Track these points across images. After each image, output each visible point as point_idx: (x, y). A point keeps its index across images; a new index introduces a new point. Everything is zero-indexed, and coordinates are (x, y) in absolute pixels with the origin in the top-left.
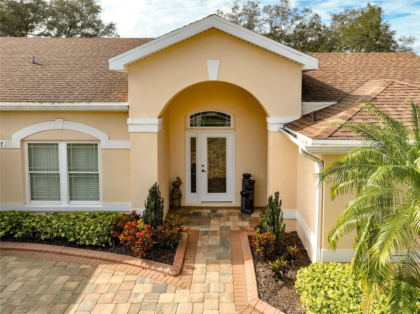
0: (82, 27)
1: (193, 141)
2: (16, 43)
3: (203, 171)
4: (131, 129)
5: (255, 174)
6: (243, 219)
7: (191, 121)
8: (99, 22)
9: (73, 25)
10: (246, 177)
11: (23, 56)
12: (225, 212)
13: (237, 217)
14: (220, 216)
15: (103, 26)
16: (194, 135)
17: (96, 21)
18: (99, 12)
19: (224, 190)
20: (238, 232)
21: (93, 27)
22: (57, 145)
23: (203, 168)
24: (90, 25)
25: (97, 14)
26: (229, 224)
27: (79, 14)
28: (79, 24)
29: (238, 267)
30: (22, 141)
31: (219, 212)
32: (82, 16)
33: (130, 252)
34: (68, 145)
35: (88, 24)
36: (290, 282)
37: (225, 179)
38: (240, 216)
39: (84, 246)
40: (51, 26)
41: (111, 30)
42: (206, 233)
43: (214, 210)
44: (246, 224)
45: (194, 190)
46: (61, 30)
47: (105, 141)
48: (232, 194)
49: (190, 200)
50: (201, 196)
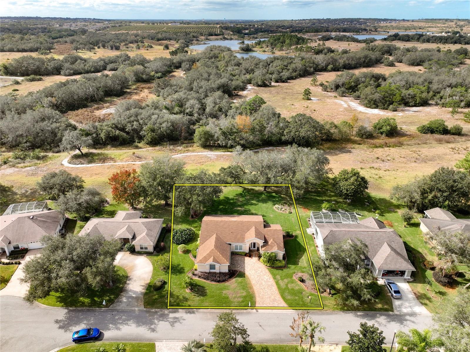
1: (252, 245)
10: (258, 247)
14: (255, 252)
20: (256, 254)
29: (256, 258)
36: (260, 259)
37: (255, 245)
38: (257, 252)
39: (243, 256)
42: (253, 254)
43: (253, 251)
47: (243, 246)
48: (256, 248)
49: (251, 249)
50: (252, 249)
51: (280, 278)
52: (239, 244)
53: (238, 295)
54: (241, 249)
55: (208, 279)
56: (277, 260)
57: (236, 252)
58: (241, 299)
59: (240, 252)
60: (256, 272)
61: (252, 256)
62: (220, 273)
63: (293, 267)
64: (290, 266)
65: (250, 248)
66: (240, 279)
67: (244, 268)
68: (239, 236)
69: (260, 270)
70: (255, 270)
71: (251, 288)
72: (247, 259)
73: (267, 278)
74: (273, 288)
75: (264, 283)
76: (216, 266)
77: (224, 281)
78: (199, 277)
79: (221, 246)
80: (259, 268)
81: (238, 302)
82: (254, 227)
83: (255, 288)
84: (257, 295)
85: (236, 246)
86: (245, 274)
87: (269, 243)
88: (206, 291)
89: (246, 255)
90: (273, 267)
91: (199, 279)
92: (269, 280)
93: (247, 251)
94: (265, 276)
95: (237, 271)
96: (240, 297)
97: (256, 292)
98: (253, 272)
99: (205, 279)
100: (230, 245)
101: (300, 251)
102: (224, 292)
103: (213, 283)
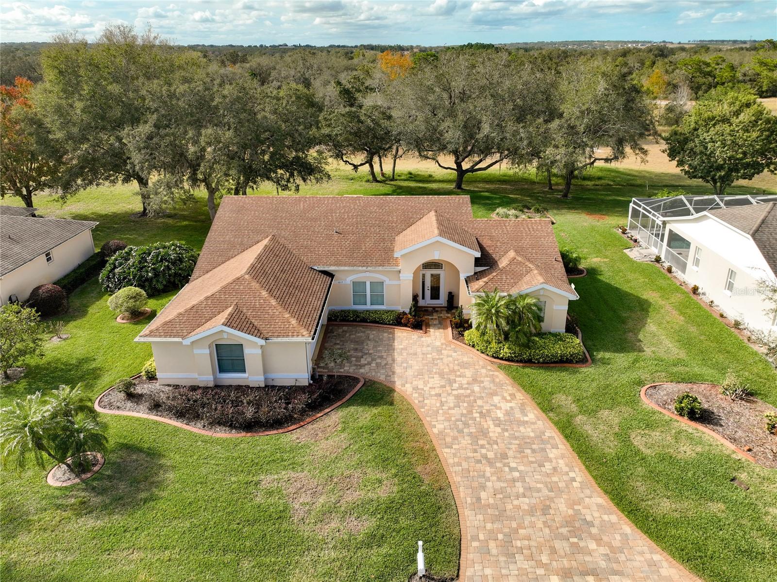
1: (424, 276)
4: (401, 279)
5: (454, 291)
6: (448, 313)
10: (450, 293)
12: (439, 309)
13: (445, 312)
14: (437, 311)
16: (424, 273)
19: (439, 299)
20: (446, 319)
22: (366, 282)
23: (428, 288)
26: (441, 315)
29: (446, 331)
30: (351, 281)
31: (437, 309)
33: (405, 325)
34: (371, 282)
36: (463, 335)
37: (439, 287)
38: (446, 311)
39: (386, 324)
42: (432, 319)
43: (434, 308)
44: (449, 315)
45: (423, 298)
47: (388, 282)
48: (443, 300)
49: (421, 303)
50: (427, 301)
51: (574, 408)
52: (368, 275)
53: (352, 497)
54: (378, 298)
55: (197, 417)
56: (541, 334)
57: (355, 312)
58: (366, 525)
59: (376, 312)
60: (451, 382)
61: (428, 326)
62: (269, 388)
63: (621, 360)
64: (607, 355)
65: (415, 298)
66: (364, 415)
67: (389, 368)
68: (369, 244)
69: (468, 373)
70: (441, 375)
71: (428, 454)
72: (404, 337)
73: (506, 406)
74: (552, 454)
75: (494, 431)
76: (247, 351)
77: (277, 423)
78: (156, 406)
79: (283, 271)
80: (463, 365)
81: (345, 545)
82: (433, 213)
83: (447, 454)
84: (463, 495)
85: (358, 286)
86: (392, 390)
87: (503, 263)
88: (161, 476)
89: (399, 320)
90: (529, 362)
91: (153, 417)
92: (518, 415)
93: (404, 304)
94: (496, 399)
95: (356, 380)
96: (361, 509)
97: (455, 477)
98: (436, 381)
99: (180, 414)
100: (329, 279)
101: (630, 309)
102: (267, 480)
103: (222, 434)
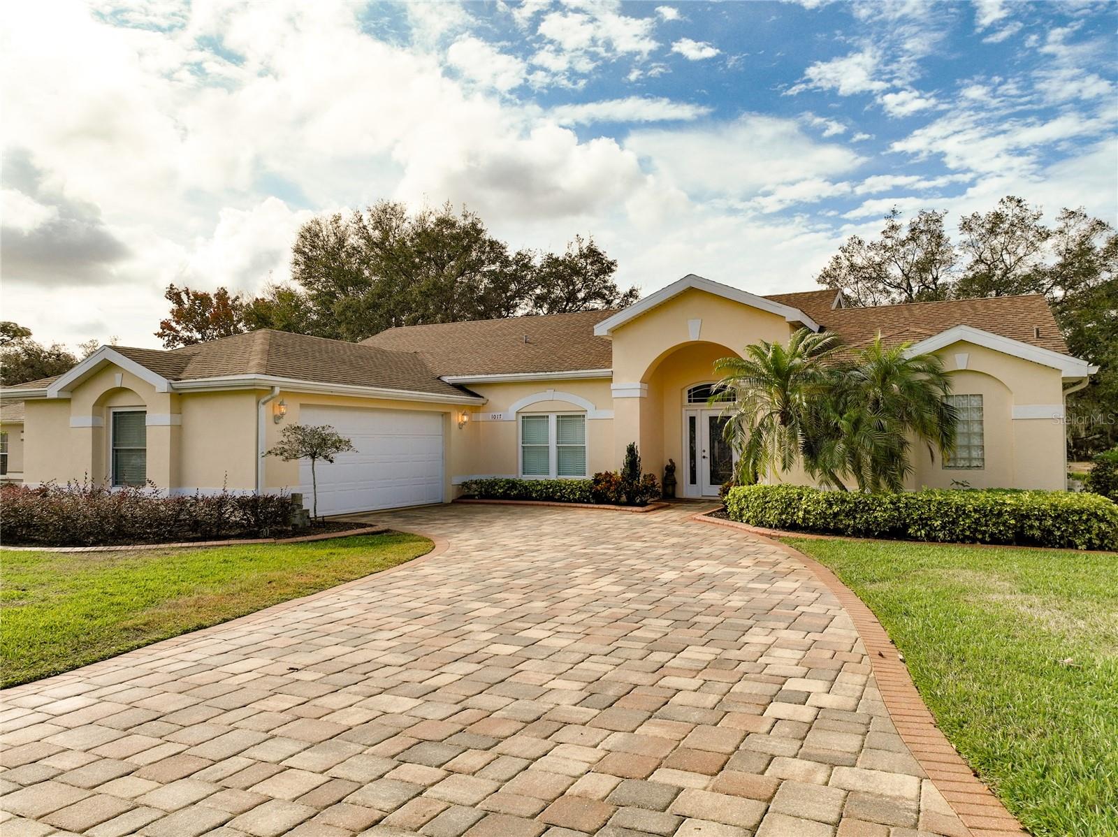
0: (585, 300)
1: (692, 420)
2: (505, 324)
3: (704, 457)
4: (614, 394)
7: (690, 397)
8: (612, 289)
9: (571, 297)
11: (514, 337)
15: (618, 293)
16: (693, 414)
17: (606, 288)
18: (612, 271)
21: (603, 297)
22: (548, 417)
23: (704, 454)
24: (599, 295)
25: (610, 274)
27: (581, 279)
28: (581, 295)
30: (517, 413)
32: (585, 280)
34: (558, 417)
35: (594, 293)
39: (568, 500)
40: (539, 301)
41: (631, 299)
45: (693, 481)
46: (554, 304)
47: (593, 412)
